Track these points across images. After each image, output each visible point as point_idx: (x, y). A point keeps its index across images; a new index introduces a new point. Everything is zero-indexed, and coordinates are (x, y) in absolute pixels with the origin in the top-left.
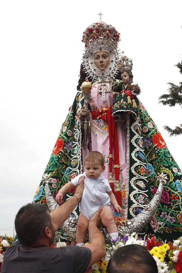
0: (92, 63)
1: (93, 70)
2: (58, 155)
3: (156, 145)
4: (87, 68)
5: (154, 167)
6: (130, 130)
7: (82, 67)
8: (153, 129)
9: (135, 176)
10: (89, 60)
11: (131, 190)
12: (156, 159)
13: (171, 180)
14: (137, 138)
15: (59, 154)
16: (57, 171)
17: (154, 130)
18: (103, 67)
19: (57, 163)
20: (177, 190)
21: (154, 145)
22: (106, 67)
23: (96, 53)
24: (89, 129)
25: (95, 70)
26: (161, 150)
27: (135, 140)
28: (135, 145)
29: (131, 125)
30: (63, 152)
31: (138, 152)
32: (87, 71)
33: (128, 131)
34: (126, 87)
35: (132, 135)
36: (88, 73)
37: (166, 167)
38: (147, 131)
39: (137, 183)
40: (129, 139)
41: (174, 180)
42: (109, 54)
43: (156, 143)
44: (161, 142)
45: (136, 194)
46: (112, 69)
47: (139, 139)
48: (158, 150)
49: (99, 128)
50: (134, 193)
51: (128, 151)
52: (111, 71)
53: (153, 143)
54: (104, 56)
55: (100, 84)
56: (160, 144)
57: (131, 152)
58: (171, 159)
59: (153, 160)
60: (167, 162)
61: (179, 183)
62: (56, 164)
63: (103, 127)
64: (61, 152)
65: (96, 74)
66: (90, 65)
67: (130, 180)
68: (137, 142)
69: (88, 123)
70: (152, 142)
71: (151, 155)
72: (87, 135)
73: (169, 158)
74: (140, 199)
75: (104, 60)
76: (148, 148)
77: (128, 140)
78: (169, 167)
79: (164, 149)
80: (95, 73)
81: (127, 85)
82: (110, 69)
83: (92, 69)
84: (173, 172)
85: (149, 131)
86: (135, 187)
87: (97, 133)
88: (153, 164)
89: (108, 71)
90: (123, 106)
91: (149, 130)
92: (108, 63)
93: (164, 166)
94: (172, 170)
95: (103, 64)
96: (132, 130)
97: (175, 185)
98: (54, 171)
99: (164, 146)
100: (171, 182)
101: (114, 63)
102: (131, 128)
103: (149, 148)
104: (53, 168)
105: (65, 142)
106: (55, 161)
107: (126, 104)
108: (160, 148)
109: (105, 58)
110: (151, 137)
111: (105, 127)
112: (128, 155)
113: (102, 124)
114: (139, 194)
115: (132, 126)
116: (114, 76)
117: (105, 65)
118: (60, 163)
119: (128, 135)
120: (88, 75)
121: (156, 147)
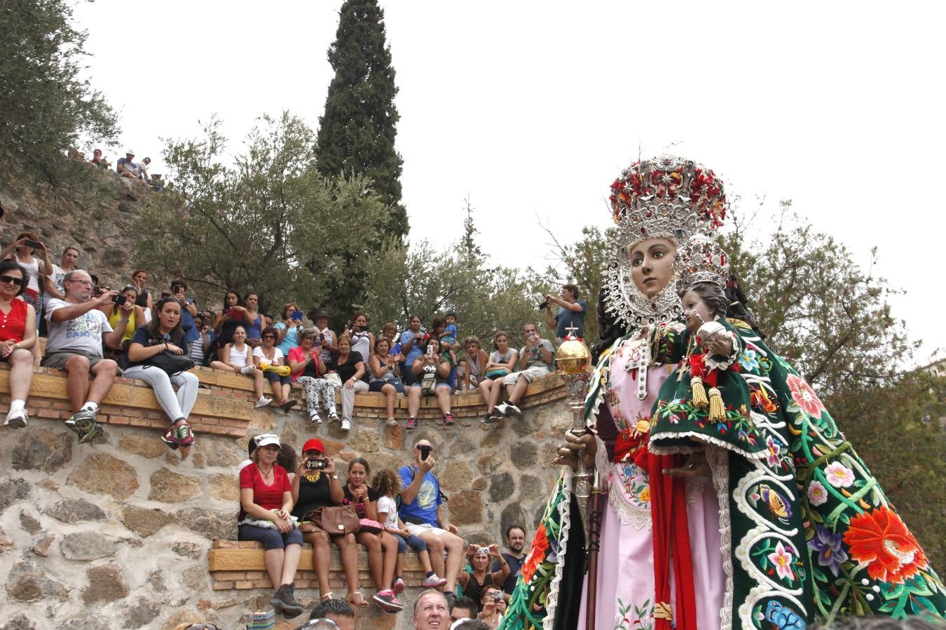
0: (626, 280)
1: (628, 302)
2: (530, 583)
3: (863, 564)
4: (613, 295)
6: (733, 505)
8: (853, 489)
10: (621, 271)
14: (763, 541)
15: (532, 578)
17: (857, 495)
19: (526, 611)
21: (856, 563)
22: (665, 285)
23: (633, 247)
25: (631, 298)
26: (892, 588)
27: (753, 549)
28: (753, 571)
29: (733, 485)
30: (544, 573)
31: (763, 603)
32: (612, 305)
33: (724, 512)
35: (741, 525)
36: (614, 311)
38: (824, 500)
40: (728, 546)
42: (675, 240)
43: (865, 553)
47: (774, 541)
48: (876, 588)
49: (628, 496)
51: (729, 594)
53: (850, 556)
54: (656, 252)
56: (890, 560)
57: (739, 600)
62: (522, 616)
63: (640, 489)
64: (538, 573)
65: (636, 309)
66: (622, 286)
68: (761, 556)
69: (591, 480)
70: (845, 547)
75: (657, 264)
76: (835, 572)
77: (725, 547)
79: (910, 583)
80: (634, 307)
83: (625, 297)
85: (833, 502)
87: (622, 513)
90: (668, 416)
91: (830, 496)
92: (669, 270)
95: (652, 275)
96: (740, 507)
99: (907, 568)
102: (736, 498)
103: (841, 575)
104: (513, 626)
105: (550, 537)
106: (520, 602)
107: (679, 408)
108: (884, 580)
109: (659, 257)
110: (842, 526)
111: (646, 489)
112: (727, 609)
113: (638, 479)
115: (737, 490)
117: (660, 276)
118: (533, 612)
119: (725, 529)
120: (614, 319)
121: (864, 573)
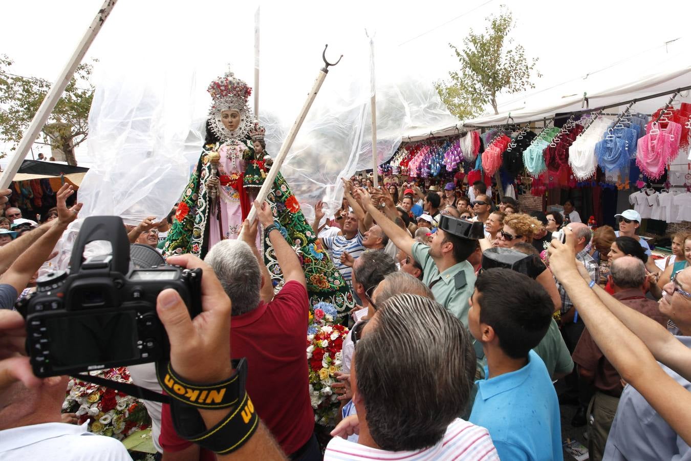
0: (219, 121)
1: (221, 130)
2: (182, 222)
3: (289, 210)
4: (213, 125)
5: (288, 231)
7: (208, 124)
8: (286, 192)
9: (270, 246)
10: (216, 117)
11: (267, 261)
12: (290, 224)
13: (304, 245)
15: (183, 220)
16: (182, 239)
18: (232, 127)
19: (183, 231)
20: (310, 254)
22: (236, 127)
23: (224, 111)
24: (218, 198)
25: (223, 129)
26: (294, 214)
30: (188, 218)
32: (213, 129)
34: (258, 157)
36: (215, 132)
37: (300, 231)
38: (281, 195)
39: (272, 254)
41: (308, 245)
42: (239, 112)
43: (289, 207)
44: (294, 205)
45: (272, 266)
46: (243, 128)
48: (292, 215)
49: (229, 196)
50: (269, 265)
52: (241, 131)
53: (286, 208)
54: (234, 116)
55: (229, 147)
56: (294, 208)
58: (305, 223)
59: (288, 224)
60: (301, 226)
61: (312, 247)
62: (181, 232)
63: (233, 194)
64: (186, 218)
65: (225, 134)
66: (217, 122)
67: (265, 251)
70: (285, 206)
71: (284, 219)
72: (214, 203)
73: (302, 221)
74: (275, 269)
75: (234, 120)
76: (281, 212)
78: (302, 232)
79: (298, 213)
80: (223, 133)
81: (259, 155)
82: (241, 128)
83: (219, 127)
84: (306, 237)
85: (283, 195)
86: (270, 258)
88: (286, 228)
89: (238, 132)
91: (282, 194)
92: (238, 123)
93: (297, 231)
94: (305, 234)
95: (232, 124)
97: (309, 249)
98: (178, 239)
99: (298, 209)
100: (305, 247)
101: (245, 122)
103: (283, 212)
104: (177, 236)
105: (190, 207)
106: (179, 228)
107: (258, 178)
108: (293, 212)
109: (234, 118)
110: (285, 201)
111: (235, 194)
113: (232, 191)
114: (275, 265)
116: (245, 137)
117: (235, 125)
118: (185, 231)
120: (215, 135)
121: (289, 212)
